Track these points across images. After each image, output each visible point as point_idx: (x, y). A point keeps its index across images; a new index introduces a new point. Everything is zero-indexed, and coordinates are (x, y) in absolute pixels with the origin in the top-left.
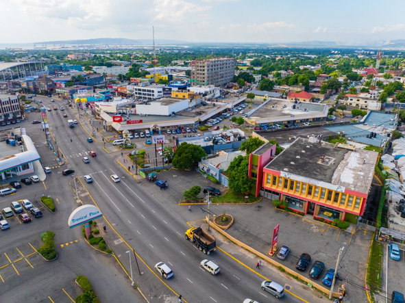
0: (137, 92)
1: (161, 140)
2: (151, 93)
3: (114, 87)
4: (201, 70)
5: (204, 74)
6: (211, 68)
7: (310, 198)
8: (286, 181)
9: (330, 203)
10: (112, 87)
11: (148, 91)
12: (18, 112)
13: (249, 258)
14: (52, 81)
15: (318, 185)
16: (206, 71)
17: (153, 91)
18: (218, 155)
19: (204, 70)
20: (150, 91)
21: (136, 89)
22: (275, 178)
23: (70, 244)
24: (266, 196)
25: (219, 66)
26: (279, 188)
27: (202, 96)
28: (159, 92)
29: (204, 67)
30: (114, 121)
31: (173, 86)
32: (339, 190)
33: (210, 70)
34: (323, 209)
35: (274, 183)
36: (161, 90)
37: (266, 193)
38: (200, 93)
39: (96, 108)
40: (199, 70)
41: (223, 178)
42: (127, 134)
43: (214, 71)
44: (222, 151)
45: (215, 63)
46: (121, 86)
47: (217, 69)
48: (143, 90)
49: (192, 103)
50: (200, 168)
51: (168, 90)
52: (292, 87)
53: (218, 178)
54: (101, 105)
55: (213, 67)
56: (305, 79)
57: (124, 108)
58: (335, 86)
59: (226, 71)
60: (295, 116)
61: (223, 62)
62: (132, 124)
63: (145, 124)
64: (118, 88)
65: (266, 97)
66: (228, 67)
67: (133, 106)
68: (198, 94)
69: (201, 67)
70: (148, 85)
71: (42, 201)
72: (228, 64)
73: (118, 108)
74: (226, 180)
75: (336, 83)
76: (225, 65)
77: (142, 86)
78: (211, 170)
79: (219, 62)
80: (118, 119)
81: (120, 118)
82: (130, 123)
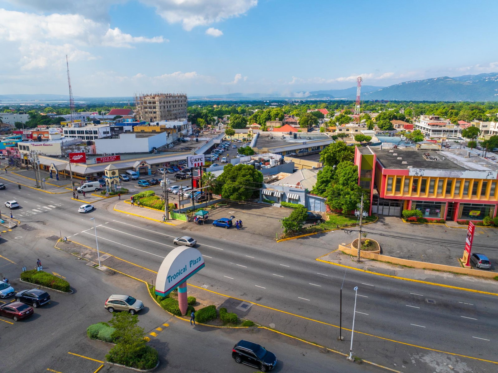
0: (69, 135)
1: (200, 162)
2: (93, 135)
4: (150, 108)
5: (155, 113)
6: (163, 104)
7: (451, 197)
8: (416, 181)
9: (478, 198)
10: (21, 133)
11: (87, 132)
13: (447, 278)
15: (461, 177)
16: (157, 110)
17: (96, 132)
18: (277, 179)
19: (155, 108)
20: (91, 132)
21: (66, 132)
22: (399, 181)
23: (158, 332)
24: (380, 212)
25: (172, 104)
26: (406, 194)
27: (177, 130)
28: (104, 133)
29: (154, 103)
30: (72, 161)
31: (125, 125)
32: (489, 178)
33: (162, 108)
34: (467, 208)
35: (398, 189)
36: (109, 130)
37: (381, 207)
38: (174, 126)
39: (22, 151)
40: (148, 108)
41: (311, 201)
42: (114, 171)
43: (166, 109)
44: (281, 173)
45: (167, 98)
46: (38, 130)
47: (170, 107)
48: (79, 132)
49: (169, 138)
50: (264, 197)
51: (118, 129)
52: (270, 123)
53: (304, 202)
54: (33, 145)
55: (166, 104)
56: (279, 113)
57: (74, 147)
58: (310, 121)
59: (179, 111)
60: (307, 143)
61: (175, 98)
62: (105, 162)
63: (125, 161)
64: (33, 132)
65: (250, 132)
66: (180, 106)
67: (90, 144)
68: (173, 127)
69: (150, 103)
70: (84, 126)
71: (27, 279)
72: (180, 101)
73: (64, 148)
74: (316, 203)
75: (311, 117)
76: (177, 103)
77: (75, 127)
78: (289, 194)
79: (171, 98)
80: (79, 157)
81: (82, 156)
82: (102, 162)
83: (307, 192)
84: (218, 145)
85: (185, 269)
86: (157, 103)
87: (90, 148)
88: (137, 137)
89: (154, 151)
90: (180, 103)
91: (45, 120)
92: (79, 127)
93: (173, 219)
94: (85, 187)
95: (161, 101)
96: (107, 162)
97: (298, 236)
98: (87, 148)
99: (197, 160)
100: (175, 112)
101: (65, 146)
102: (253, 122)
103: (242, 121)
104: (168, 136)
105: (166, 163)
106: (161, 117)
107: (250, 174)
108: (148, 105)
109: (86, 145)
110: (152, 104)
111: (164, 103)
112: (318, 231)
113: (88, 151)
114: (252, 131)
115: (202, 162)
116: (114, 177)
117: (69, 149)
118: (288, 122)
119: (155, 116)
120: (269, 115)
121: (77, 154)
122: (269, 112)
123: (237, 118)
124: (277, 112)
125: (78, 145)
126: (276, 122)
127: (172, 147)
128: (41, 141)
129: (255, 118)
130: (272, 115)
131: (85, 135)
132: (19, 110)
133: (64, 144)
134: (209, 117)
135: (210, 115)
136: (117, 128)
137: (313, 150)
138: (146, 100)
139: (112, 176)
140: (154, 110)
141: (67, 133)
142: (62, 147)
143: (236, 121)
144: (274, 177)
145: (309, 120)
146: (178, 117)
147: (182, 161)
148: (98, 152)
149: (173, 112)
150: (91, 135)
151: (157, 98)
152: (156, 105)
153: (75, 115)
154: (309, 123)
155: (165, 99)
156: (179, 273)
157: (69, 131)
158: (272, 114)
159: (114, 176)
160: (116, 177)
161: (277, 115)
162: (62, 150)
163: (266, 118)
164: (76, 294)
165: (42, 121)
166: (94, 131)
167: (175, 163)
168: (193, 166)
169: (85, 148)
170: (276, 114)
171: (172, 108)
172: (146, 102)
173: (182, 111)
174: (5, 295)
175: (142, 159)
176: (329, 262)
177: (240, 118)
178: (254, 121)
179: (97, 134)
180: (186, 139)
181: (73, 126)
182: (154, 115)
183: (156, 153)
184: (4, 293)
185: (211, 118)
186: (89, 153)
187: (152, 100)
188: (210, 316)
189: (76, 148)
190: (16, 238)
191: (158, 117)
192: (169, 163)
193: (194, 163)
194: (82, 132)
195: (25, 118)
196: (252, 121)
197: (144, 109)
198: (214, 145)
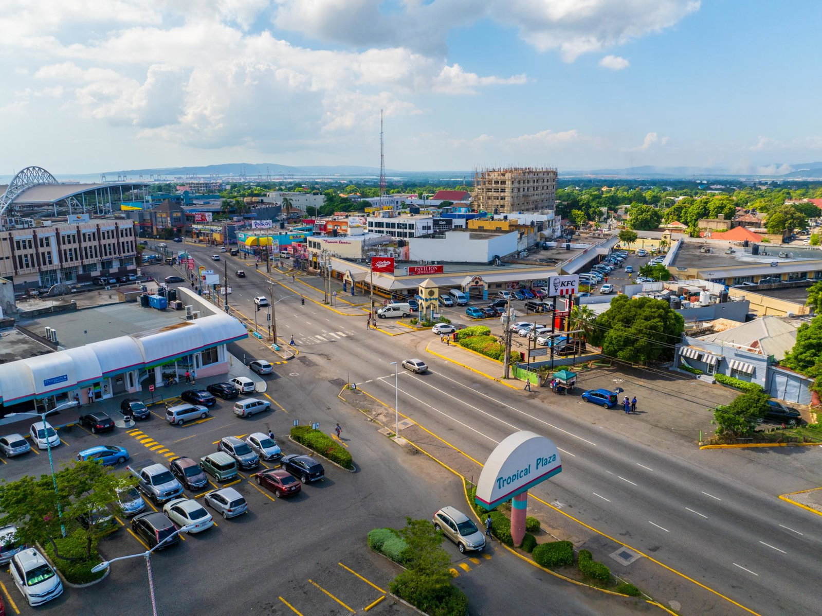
0: (374, 228)
1: (570, 287)
2: (407, 231)
3: (317, 222)
4: (496, 190)
5: (503, 198)
6: (516, 185)
10: (313, 222)
11: (399, 226)
12: (129, 260)
14: (182, 211)
16: (507, 194)
17: (411, 227)
18: (711, 331)
19: (503, 190)
20: (404, 226)
21: (371, 224)
25: (531, 184)
28: (424, 228)
29: (503, 182)
30: (375, 269)
31: (455, 216)
33: (516, 191)
36: (430, 223)
38: (532, 223)
39: (311, 249)
40: (493, 190)
41: (780, 379)
42: (433, 289)
43: (522, 193)
44: (721, 320)
45: (524, 175)
46: (335, 219)
47: (528, 190)
48: (388, 225)
49: (522, 242)
50: (683, 361)
51: (444, 223)
52: (705, 223)
53: (764, 380)
54: (326, 241)
55: (522, 185)
56: (725, 206)
57: (379, 248)
58: (789, 221)
59: (543, 197)
60: (779, 264)
61: (537, 175)
62: (421, 274)
63: (449, 275)
64: (327, 222)
65: (665, 237)
66: (545, 188)
67: (402, 244)
68: (529, 223)
69: (496, 182)
70: (396, 217)
71: (298, 439)
72: (546, 180)
73: (366, 248)
74: (790, 385)
75: (792, 215)
76: (540, 184)
77: (383, 217)
78: (733, 361)
79: (532, 175)
80: (385, 264)
81: (390, 263)
82: (416, 273)
83: (772, 362)
84: (603, 257)
85: (527, 471)
86: (508, 184)
87: (402, 250)
88: (472, 237)
89: (496, 262)
90: (545, 183)
91: (344, 204)
92: (389, 217)
93: (515, 379)
94: (389, 310)
95: (515, 179)
96: (423, 274)
97: (744, 443)
98: (397, 250)
99: (566, 284)
100: (536, 198)
101: (367, 246)
102: (673, 219)
103: (652, 218)
104: (521, 238)
105: (513, 282)
106: (512, 205)
107: (660, 316)
108: (493, 185)
109: (397, 246)
110: (499, 185)
111: (519, 183)
112: (788, 442)
113: (399, 256)
114: (669, 237)
115: (573, 287)
116: (431, 299)
117: (372, 250)
118: (742, 222)
119: (502, 204)
120: (705, 207)
121: (382, 259)
122: (706, 203)
123: (642, 212)
124: (722, 203)
125: (385, 245)
126: (718, 222)
127: (524, 257)
128: (336, 236)
129: (677, 213)
130: (711, 208)
131: (396, 230)
132: (314, 188)
133: (367, 243)
134: (593, 207)
135: (594, 204)
136: (443, 221)
137: (791, 278)
138: (490, 177)
139: (428, 297)
140: (502, 194)
141: (372, 226)
142: (363, 247)
143: (641, 216)
144: (706, 325)
145: (786, 220)
146: (539, 206)
147: (540, 282)
148: (412, 257)
149: (532, 198)
150: (405, 231)
151: (508, 176)
152: (506, 186)
153: (385, 198)
154: (787, 225)
155: (521, 177)
156: (517, 476)
157: (376, 223)
158: (711, 206)
159: (432, 297)
160: (434, 299)
161: (721, 208)
162: (363, 250)
163: (698, 213)
164: (359, 475)
165: (341, 205)
166: (410, 225)
167: (528, 284)
168: (559, 293)
169: (395, 251)
170: (718, 207)
171: (531, 192)
172: (490, 182)
173: (547, 196)
174: (269, 456)
175: (476, 273)
176: (807, 508)
177: (648, 212)
178: (675, 217)
179: (413, 229)
180: (549, 244)
181: (381, 215)
182: (502, 201)
183: (498, 266)
184: (268, 453)
185: (596, 210)
186: (399, 259)
187: (500, 178)
188: (562, 560)
189: (382, 250)
190: (291, 375)
191: (508, 206)
192: (517, 283)
193: (560, 288)
194: (393, 225)
195: (319, 201)
196: (671, 217)
197: (486, 192)
198: (597, 257)
